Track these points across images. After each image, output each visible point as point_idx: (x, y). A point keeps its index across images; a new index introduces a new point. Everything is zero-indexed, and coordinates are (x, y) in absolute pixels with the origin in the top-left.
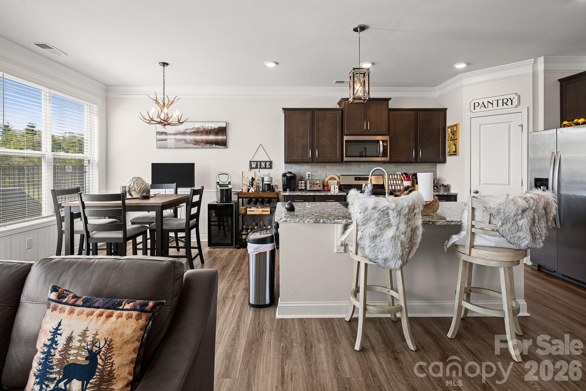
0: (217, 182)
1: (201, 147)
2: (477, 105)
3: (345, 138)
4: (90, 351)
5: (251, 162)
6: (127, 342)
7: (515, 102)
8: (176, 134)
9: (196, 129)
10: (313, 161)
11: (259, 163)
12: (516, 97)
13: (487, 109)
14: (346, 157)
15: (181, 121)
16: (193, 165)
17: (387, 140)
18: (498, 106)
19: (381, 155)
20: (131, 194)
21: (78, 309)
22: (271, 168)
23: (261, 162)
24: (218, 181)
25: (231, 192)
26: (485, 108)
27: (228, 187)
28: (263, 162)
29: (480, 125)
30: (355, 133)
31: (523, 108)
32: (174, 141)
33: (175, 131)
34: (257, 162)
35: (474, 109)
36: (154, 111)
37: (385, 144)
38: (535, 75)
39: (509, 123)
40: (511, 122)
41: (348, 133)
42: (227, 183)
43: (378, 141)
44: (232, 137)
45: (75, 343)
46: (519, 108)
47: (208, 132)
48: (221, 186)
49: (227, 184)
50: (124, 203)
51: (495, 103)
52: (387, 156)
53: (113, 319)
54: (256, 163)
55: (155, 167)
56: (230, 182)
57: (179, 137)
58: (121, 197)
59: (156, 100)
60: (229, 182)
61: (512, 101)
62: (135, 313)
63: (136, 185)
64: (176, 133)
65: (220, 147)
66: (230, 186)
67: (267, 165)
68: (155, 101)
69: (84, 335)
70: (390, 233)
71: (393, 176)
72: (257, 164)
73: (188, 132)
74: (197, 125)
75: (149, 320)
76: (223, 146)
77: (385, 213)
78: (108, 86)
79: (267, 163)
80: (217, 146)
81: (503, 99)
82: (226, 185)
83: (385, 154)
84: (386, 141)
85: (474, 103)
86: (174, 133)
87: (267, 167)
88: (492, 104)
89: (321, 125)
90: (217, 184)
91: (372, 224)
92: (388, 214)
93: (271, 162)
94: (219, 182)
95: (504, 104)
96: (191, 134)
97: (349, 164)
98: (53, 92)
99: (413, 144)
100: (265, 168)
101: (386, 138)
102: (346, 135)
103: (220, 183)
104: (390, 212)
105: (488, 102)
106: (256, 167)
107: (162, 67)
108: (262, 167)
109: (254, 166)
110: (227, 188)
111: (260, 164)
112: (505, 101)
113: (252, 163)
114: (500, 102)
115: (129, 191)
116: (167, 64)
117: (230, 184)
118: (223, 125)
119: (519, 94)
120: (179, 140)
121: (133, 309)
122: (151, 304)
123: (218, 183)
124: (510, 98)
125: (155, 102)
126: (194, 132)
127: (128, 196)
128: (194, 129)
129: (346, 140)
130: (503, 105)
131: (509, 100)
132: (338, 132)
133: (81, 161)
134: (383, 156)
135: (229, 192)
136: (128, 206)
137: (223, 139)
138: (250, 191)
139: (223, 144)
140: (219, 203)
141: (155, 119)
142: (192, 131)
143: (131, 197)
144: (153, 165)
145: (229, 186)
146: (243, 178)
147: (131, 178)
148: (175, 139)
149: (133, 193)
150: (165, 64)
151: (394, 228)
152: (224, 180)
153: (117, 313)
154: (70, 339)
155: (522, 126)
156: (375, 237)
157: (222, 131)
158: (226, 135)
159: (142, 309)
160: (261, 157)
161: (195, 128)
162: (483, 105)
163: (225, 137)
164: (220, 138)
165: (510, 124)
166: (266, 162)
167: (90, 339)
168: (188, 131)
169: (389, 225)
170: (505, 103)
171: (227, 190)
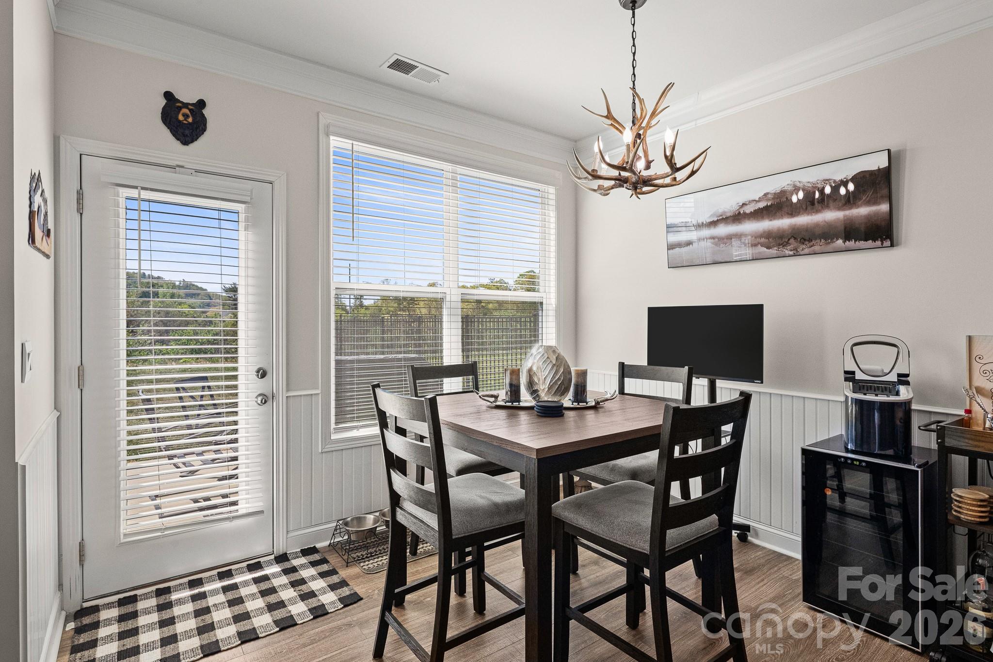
0: (846, 372)
1: (791, 253)
8: (714, 224)
9: (773, 199)
24: (851, 366)
25: (909, 415)
27: (898, 394)
32: (709, 244)
33: (712, 216)
42: (893, 377)
48: (860, 386)
49: (893, 383)
55: (657, 316)
56: (907, 375)
57: (723, 230)
59: (609, 116)
60: (899, 375)
64: (715, 219)
65: (862, 244)
66: (905, 394)
68: (607, 117)
73: (748, 211)
74: (777, 185)
76: (874, 240)
78: (576, 141)
80: (851, 244)
82: (890, 388)
86: (709, 220)
90: (846, 379)
94: (853, 373)
96: (759, 214)
103: (859, 376)
110: (892, 398)
117: (907, 383)
118: (880, 162)
120: (723, 239)
123: (849, 376)
125: (610, 122)
126: (766, 208)
128: (768, 200)
135: (900, 414)
137: (876, 214)
139: (879, 232)
140: (853, 452)
142: (762, 205)
144: (652, 312)
145: (902, 389)
146: (974, 363)
148: (713, 238)
152: (876, 363)
158: (890, 199)
161: (770, 196)
163: (884, 207)
164: (863, 212)
168: (748, 209)
171: (892, 405)
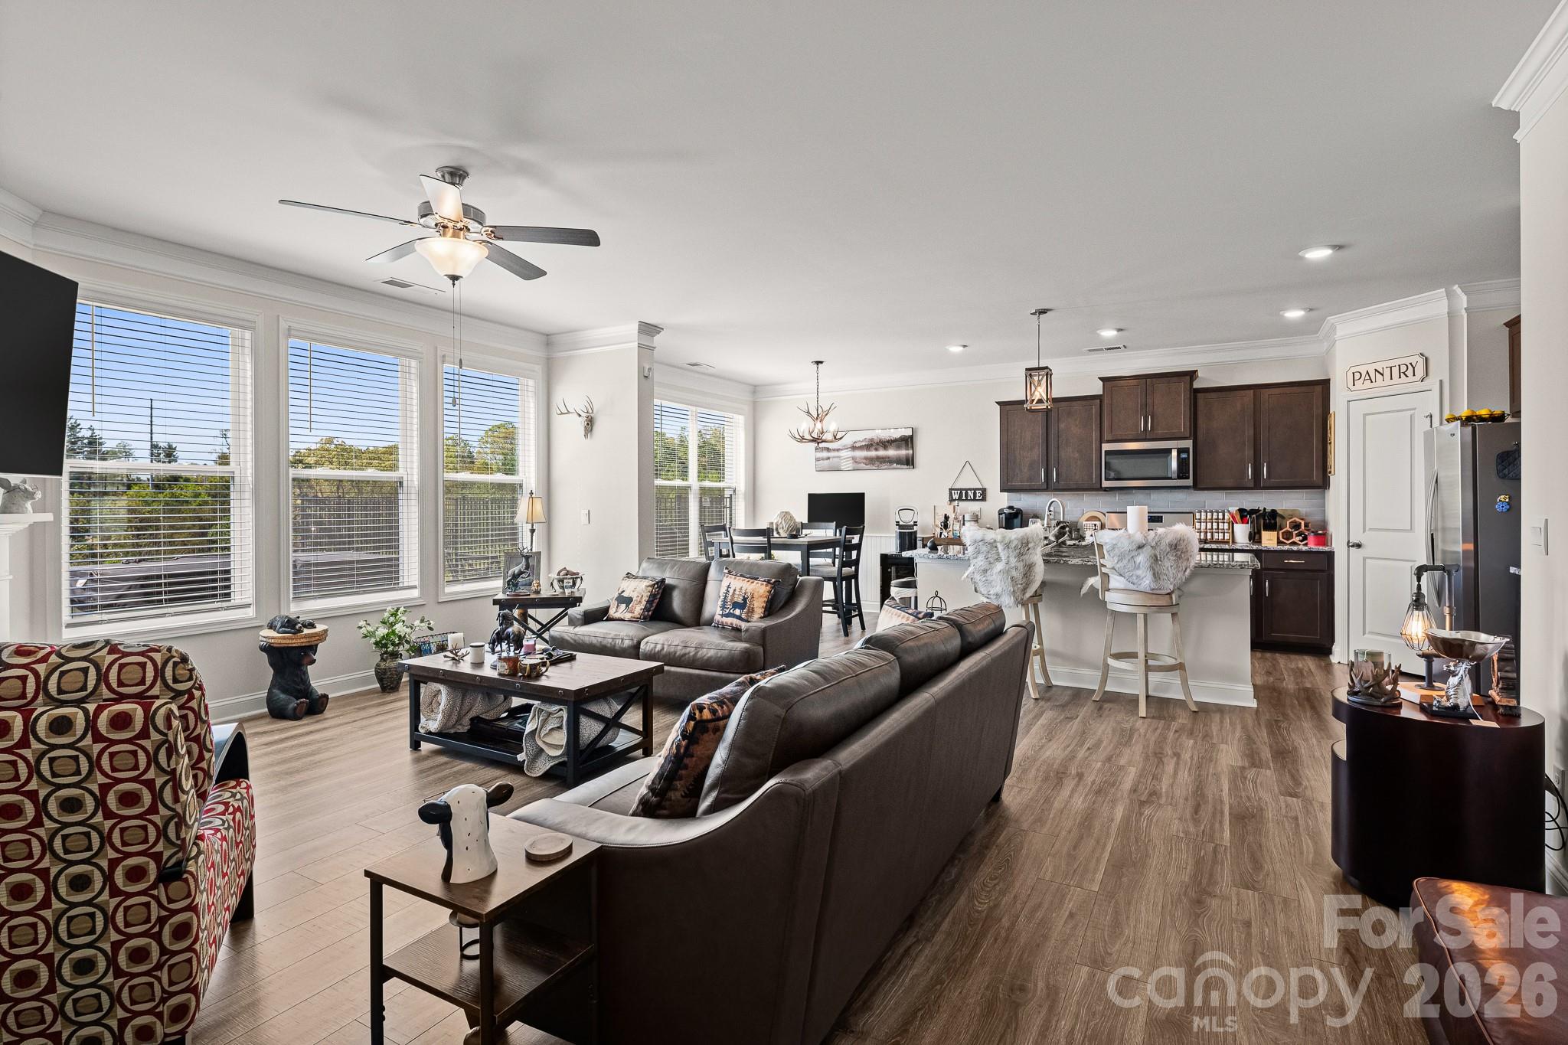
0: (897, 522)
1: (877, 468)
2: (1357, 376)
3: (1106, 447)
4: (744, 597)
5: (951, 490)
6: (761, 596)
7: (1420, 371)
9: (869, 441)
10: (1048, 487)
11: (964, 492)
12: (1421, 361)
13: (1374, 385)
14: (1106, 479)
15: (837, 437)
16: (861, 496)
17: (1189, 448)
18: (1391, 379)
19: (1175, 476)
20: (778, 533)
21: (738, 578)
22: (984, 499)
23: (967, 490)
24: (899, 520)
25: (916, 537)
26: (1372, 382)
27: (913, 529)
28: (970, 489)
29: (1365, 415)
30: (1124, 438)
31: (1432, 383)
34: (961, 490)
35: (1354, 385)
36: (805, 426)
37: (1184, 456)
38: (1452, 316)
39: (1412, 412)
40: (1415, 409)
41: (1110, 438)
42: (912, 523)
43: (1169, 451)
44: (923, 451)
45: (737, 592)
46: (1426, 381)
47: (885, 444)
48: (901, 527)
49: (912, 525)
50: (769, 541)
51: (1387, 372)
52: (1188, 478)
53: (755, 584)
54: (959, 492)
55: (813, 497)
56: (917, 522)
58: (766, 533)
59: (808, 412)
60: (915, 522)
61: (1414, 368)
62: (765, 583)
63: (783, 522)
65: (904, 466)
67: (978, 495)
69: (741, 589)
70: (1000, 566)
71: (1215, 514)
72: (961, 494)
74: (870, 435)
75: (772, 588)
76: (908, 465)
77: (993, 545)
78: (755, 387)
79: (977, 492)
80: (899, 466)
81: (1399, 366)
82: (911, 527)
83: (1182, 473)
84: (1186, 450)
85: (1353, 373)
87: (977, 498)
88: (1382, 375)
89: (1062, 426)
90: (897, 524)
91: (981, 557)
92: (996, 547)
93: (984, 491)
94: (899, 522)
95: (1402, 374)
96: (861, 448)
97: (1125, 492)
98: (700, 410)
99: (1249, 453)
100: (975, 499)
101: (1188, 444)
102: (1108, 442)
103: (901, 523)
104: (999, 545)
105: (1376, 370)
106: (960, 499)
107: (816, 366)
108: (969, 498)
109: (956, 496)
110: (911, 531)
111: (966, 494)
112: (1403, 368)
113: (953, 492)
114: (1395, 371)
115: (777, 529)
116: (821, 362)
117: (916, 525)
118: (909, 433)
119: (1427, 355)
121: (765, 581)
122: (773, 580)
124: (1411, 364)
125: (807, 414)
126: (865, 446)
127: (776, 535)
128: (866, 442)
129: (1106, 451)
130: (1400, 377)
131: (1410, 366)
132: (1095, 435)
133: (721, 490)
134: (1179, 477)
136: (773, 544)
137: (909, 454)
138: (943, 536)
139: (909, 462)
140: (897, 552)
141: (808, 437)
142: (864, 444)
143: (778, 536)
144: (811, 495)
145: (915, 527)
146: (936, 517)
147: (779, 513)
149: (781, 531)
150: (818, 363)
151: (1004, 561)
152: (907, 518)
153: (756, 582)
154: (735, 590)
155: (1431, 417)
156: (985, 571)
157: (908, 441)
158: (913, 448)
159: (769, 582)
160: (968, 482)
161: (867, 439)
162: (1367, 377)
163: (911, 452)
164: (903, 452)
165: (1414, 414)
166: (975, 490)
167: (743, 592)
168: (858, 445)
169: (998, 559)
170: (1404, 373)
171: (911, 533)
